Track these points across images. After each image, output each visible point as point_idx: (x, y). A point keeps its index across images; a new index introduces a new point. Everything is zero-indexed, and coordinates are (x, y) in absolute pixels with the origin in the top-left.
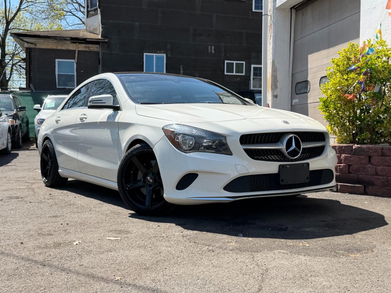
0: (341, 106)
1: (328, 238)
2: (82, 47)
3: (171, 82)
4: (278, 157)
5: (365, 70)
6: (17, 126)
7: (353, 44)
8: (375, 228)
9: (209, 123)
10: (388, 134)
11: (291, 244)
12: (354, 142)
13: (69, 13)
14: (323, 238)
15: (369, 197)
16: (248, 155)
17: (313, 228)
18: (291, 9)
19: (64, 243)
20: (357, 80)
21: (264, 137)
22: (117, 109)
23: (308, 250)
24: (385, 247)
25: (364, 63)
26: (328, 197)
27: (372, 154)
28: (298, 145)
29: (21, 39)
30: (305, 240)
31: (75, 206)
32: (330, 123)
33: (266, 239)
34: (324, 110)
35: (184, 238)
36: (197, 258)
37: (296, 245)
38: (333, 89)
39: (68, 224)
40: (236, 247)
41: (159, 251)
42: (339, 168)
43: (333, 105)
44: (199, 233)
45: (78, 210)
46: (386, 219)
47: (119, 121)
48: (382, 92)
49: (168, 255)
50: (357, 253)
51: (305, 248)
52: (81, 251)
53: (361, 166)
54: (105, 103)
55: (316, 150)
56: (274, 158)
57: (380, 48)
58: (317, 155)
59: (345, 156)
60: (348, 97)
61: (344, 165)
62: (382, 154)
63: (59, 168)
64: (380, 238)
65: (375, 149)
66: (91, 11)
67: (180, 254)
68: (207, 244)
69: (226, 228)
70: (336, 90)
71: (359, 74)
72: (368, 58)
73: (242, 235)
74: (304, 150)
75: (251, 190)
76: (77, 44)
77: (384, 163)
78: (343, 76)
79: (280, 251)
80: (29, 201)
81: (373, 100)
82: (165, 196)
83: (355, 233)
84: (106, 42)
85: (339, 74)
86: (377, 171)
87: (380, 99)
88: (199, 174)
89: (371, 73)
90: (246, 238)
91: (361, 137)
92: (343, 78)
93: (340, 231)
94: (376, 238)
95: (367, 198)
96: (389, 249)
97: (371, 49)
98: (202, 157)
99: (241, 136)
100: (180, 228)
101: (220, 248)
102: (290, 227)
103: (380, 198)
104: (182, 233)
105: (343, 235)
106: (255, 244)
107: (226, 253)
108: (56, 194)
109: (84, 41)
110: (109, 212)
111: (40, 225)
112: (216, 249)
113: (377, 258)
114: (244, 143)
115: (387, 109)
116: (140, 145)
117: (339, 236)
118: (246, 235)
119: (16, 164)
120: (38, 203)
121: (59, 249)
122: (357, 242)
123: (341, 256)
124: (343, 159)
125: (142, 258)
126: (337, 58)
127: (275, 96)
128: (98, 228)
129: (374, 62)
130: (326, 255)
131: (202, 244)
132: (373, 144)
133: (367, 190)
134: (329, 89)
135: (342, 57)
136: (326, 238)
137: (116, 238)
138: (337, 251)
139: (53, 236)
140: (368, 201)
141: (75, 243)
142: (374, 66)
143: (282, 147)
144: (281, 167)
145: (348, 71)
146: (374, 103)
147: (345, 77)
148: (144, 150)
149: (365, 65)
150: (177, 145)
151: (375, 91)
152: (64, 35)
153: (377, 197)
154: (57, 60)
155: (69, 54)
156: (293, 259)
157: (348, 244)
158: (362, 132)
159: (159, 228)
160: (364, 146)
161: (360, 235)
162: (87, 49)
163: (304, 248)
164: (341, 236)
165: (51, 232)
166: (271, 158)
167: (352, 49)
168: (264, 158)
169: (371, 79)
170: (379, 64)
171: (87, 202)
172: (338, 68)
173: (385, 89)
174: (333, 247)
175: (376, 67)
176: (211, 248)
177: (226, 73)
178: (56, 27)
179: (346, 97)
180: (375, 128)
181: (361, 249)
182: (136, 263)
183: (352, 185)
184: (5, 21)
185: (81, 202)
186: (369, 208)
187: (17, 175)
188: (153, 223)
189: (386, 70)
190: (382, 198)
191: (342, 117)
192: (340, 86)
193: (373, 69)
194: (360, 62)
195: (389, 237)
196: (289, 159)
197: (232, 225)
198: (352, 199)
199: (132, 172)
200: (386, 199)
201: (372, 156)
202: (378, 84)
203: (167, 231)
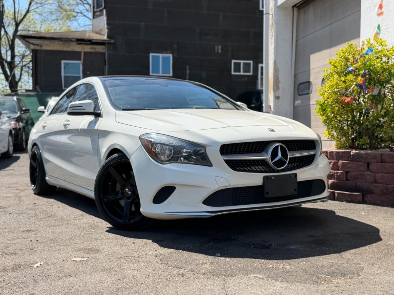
0: (339, 110)
1: (313, 258)
2: (88, 48)
3: (158, 86)
4: (263, 168)
5: (363, 71)
6: (20, 129)
7: (352, 43)
8: (366, 245)
9: (188, 132)
10: (388, 139)
11: (271, 265)
12: (352, 147)
13: (80, 14)
14: (307, 258)
15: (367, 206)
16: (229, 166)
17: (299, 246)
18: (293, 7)
19: (25, 264)
20: (355, 81)
21: (247, 146)
22: (98, 115)
23: (288, 273)
24: (373, 270)
25: (362, 64)
26: (323, 207)
27: (371, 160)
28: (284, 155)
29: (27, 41)
30: (287, 260)
31: (55, 218)
32: (328, 127)
33: (245, 259)
34: (321, 114)
35: (157, 258)
36: (162, 285)
37: (275, 267)
38: (330, 91)
39: (37, 241)
40: (209, 269)
41: (123, 275)
42: (336, 175)
43: (330, 109)
44: (175, 252)
45: (55, 223)
46: (380, 234)
47: (98, 129)
48: (382, 95)
49: (131, 280)
50: (341, 277)
51: (285, 272)
52: (38, 276)
53: (359, 173)
54: (85, 109)
55: (305, 159)
56: (258, 169)
57: (380, 48)
58: (306, 164)
59: (342, 162)
60: (345, 100)
61: (342, 171)
62: (381, 161)
63: (47, 175)
64: (370, 257)
65: (374, 155)
66: (97, 11)
67: (145, 280)
68: (179, 266)
69: (204, 246)
70: (334, 92)
71: (357, 76)
72: (366, 59)
73: (219, 255)
74: (291, 159)
75: (233, 203)
76: (83, 45)
77: (384, 170)
78: (340, 77)
79: (256, 275)
80: (10, 212)
81: (372, 103)
82: (141, 210)
83: (344, 251)
84: (112, 43)
85: (336, 76)
86: (376, 178)
87: (380, 102)
88: (176, 187)
89: (370, 75)
90: (223, 258)
91: (360, 142)
92: (341, 80)
93: (327, 249)
94: (366, 258)
95: (365, 207)
96: (377, 272)
97: (370, 49)
98: (179, 168)
99: (221, 146)
100: (156, 245)
101: (192, 271)
102: (275, 244)
103: (379, 207)
104: (156, 252)
105: (330, 254)
106: (231, 266)
107: (197, 277)
108: (41, 204)
109: (90, 42)
110: (87, 226)
111: (9, 242)
112: (187, 272)
113: (362, 285)
114: (225, 153)
115: (387, 112)
116: (118, 155)
117: (325, 256)
118: (224, 254)
119: (14, 169)
120: (18, 214)
121: (16, 273)
122: (343, 264)
123: (323, 282)
124: (340, 165)
125: (102, 286)
126: (335, 59)
127: (277, 98)
128: (68, 245)
129: (373, 62)
130: (306, 280)
131: (173, 266)
132: (373, 149)
133: (366, 199)
134: (326, 91)
135: (340, 58)
136: (310, 259)
137: (82, 259)
138: (319, 276)
139: (17, 255)
140: (365, 212)
141: (35, 266)
142: (373, 67)
143: (267, 157)
144: (266, 179)
145: (346, 73)
146: (373, 106)
147: (343, 79)
148: (122, 160)
149: (363, 66)
150: (154, 155)
151: (374, 94)
152: (71, 36)
153: (376, 206)
154: (63, 62)
155: (75, 55)
156: (268, 286)
157: (333, 265)
158: (361, 137)
159: (133, 245)
160: (363, 152)
161: (349, 254)
162: (93, 51)
163: (283, 272)
164: (327, 256)
165: (17, 251)
166: (255, 170)
167: (350, 49)
168: (247, 169)
169: (370, 81)
170: (378, 65)
171: (69, 213)
172: (336, 69)
173: (385, 91)
174: (315, 270)
175: (375, 68)
176: (181, 271)
177: (233, 73)
178: (66, 28)
179: (344, 100)
180: (374, 132)
181: (346, 272)
182: (93, 291)
183: (350, 193)
184: (14, 23)
185: (62, 213)
186: (365, 220)
187: (11, 180)
188: (129, 239)
189: (385, 71)
190: (381, 207)
191: (340, 121)
192: (337, 89)
193: (371, 71)
194: (358, 63)
195: (380, 256)
196: (275, 169)
197: (212, 242)
198: (349, 209)
199: (110, 183)
200: (385, 208)
201: (371, 163)
202: (377, 86)
203: (141, 249)
